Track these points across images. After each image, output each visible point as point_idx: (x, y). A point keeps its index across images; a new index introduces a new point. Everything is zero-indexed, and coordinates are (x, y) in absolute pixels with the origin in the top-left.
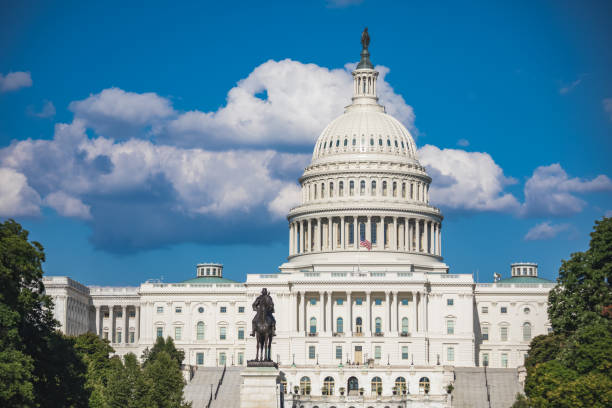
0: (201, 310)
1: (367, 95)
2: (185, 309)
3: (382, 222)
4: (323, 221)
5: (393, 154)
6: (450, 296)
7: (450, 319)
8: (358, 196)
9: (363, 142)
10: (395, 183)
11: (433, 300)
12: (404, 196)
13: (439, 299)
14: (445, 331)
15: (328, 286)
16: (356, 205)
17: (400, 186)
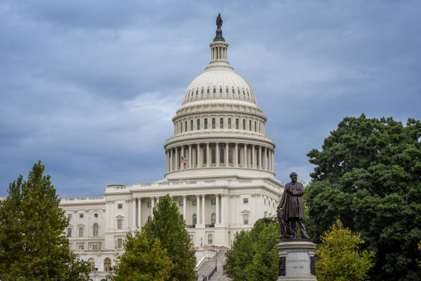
0: (96, 215)
1: (219, 59)
2: (86, 215)
3: (217, 147)
4: (179, 148)
5: (230, 99)
6: (246, 197)
7: (246, 213)
8: (202, 130)
9: (208, 92)
10: (230, 119)
11: (233, 200)
12: (237, 128)
13: (238, 199)
14: (242, 222)
15: (156, 193)
16: (198, 136)
17: (234, 121)
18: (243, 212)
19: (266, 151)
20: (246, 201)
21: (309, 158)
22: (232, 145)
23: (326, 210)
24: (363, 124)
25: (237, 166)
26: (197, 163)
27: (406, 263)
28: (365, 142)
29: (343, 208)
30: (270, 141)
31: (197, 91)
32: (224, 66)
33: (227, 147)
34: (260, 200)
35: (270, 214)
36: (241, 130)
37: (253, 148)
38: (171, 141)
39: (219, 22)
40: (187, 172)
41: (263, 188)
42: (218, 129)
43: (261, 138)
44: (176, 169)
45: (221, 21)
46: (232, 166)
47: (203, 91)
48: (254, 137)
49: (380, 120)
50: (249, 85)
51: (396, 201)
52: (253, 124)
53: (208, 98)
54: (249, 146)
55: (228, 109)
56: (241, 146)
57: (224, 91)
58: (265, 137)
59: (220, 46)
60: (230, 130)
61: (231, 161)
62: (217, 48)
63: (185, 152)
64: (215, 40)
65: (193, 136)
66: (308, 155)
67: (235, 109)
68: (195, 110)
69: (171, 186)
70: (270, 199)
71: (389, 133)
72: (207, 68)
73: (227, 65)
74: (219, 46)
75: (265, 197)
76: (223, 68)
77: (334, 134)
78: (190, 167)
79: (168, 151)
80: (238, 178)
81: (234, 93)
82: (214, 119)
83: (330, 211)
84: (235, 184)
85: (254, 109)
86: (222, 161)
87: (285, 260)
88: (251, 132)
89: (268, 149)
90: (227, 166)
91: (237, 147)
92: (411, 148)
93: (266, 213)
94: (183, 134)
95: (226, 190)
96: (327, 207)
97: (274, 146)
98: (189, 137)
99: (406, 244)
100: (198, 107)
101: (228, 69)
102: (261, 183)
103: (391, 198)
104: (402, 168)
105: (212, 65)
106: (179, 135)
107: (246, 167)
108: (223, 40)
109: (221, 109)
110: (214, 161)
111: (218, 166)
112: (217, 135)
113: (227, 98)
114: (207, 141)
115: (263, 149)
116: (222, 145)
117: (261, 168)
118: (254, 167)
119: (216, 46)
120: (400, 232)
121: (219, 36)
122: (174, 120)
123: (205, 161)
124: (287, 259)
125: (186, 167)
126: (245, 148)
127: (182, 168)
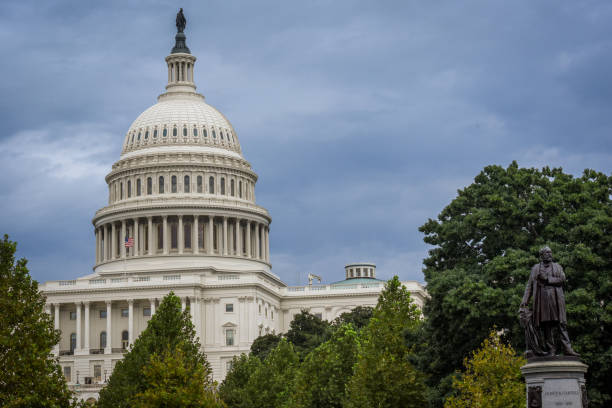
1: (180, 82)
3: (181, 221)
4: (118, 225)
5: (200, 145)
6: (230, 301)
7: (229, 329)
8: (155, 195)
9: (165, 134)
10: (200, 178)
11: (209, 307)
12: (212, 192)
13: (216, 306)
14: (223, 342)
15: (84, 296)
16: (149, 204)
17: (206, 181)
18: (225, 326)
19: (257, 228)
20: (229, 308)
21: (423, 235)
22: (204, 219)
23: (468, 317)
24: (518, 178)
25: (212, 253)
26: (147, 248)
27: (601, 402)
28: (524, 207)
29: (494, 313)
30: (264, 212)
31: (147, 133)
32: (190, 93)
33: (196, 221)
34: (253, 306)
35: (267, 329)
36: (218, 195)
37: (238, 225)
38: (104, 212)
39: (181, 22)
40: (133, 263)
41: (257, 287)
42: (181, 194)
43: (250, 208)
44: (113, 258)
45: (184, 20)
46: (205, 252)
47: (156, 132)
48: (239, 206)
49: (541, 171)
50: (229, 124)
51: (583, 301)
52: (237, 186)
53: (165, 144)
54: (232, 221)
55: (197, 161)
56: (218, 220)
57: (190, 132)
58: (257, 206)
59: (183, 60)
60: (200, 195)
61: (202, 243)
62: (177, 63)
63: (127, 230)
64: (175, 50)
65: (141, 205)
66: (422, 230)
67: (208, 162)
68: (143, 163)
69: (109, 284)
70: (266, 305)
71: (562, 192)
72: (162, 95)
73: (192, 90)
74: (180, 60)
75: (260, 302)
76: (187, 97)
77: (464, 194)
78: (136, 255)
79: (100, 230)
80: (214, 272)
81: (205, 135)
82: (174, 177)
83: (473, 319)
84: (212, 281)
85: (239, 161)
86: (188, 244)
87: (540, 392)
88: (233, 198)
89: (261, 226)
90: (196, 252)
91: (211, 222)
92: (600, 216)
93: (261, 327)
94: (124, 200)
95: (198, 292)
96: (468, 312)
97: (270, 221)
98: (135, 206)
99: (602, 370)
100: (149, 157)
101: (196, 98)
102: (254, 280)
103: (575, 297)
104: (589, 249)
105: (169, 90)
106: (116, 203)
107: (226, 254)
108: (187, 50)
109: (186, 161)
110: (174, 244)
111: (181, 253)
112: (180, 203)
113: (196, 143)
114: (164, 213)
115: (253, 225)
116: (188, 219)
117: (250, 257)
118: (239, 254)
119: (177, 60)
120: (591, 350)
121: (181, 44)
122: (109, 179)
123: (160, 245)
124: (544, 390)
125: (130, 254)
126: (225, 223)
127: (123, 255)
